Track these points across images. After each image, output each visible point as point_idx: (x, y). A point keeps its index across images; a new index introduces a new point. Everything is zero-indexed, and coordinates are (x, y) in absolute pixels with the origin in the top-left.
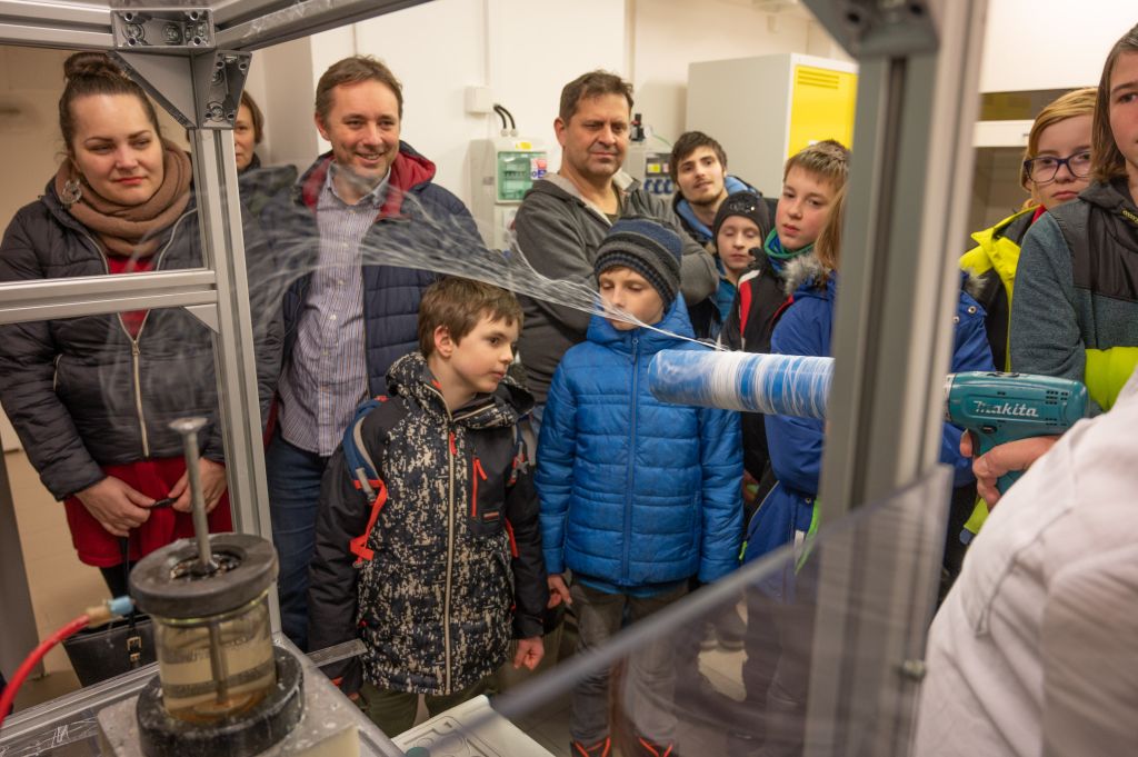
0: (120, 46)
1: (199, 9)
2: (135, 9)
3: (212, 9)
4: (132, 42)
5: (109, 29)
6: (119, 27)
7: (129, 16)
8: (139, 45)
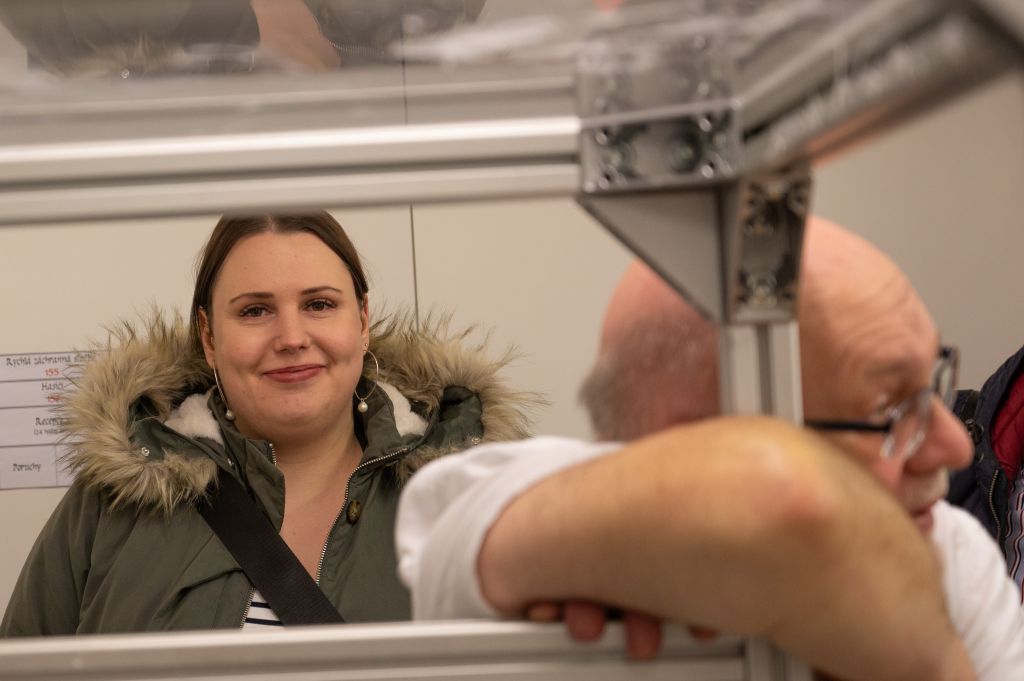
0: (590, 186)
1: (717, 106)
2: (616, 119)
3: (737, 103)
4: (608, 177)
5: (572, 158)
6: (590, 155)
7: (606, 131)
8: (621, 182)
